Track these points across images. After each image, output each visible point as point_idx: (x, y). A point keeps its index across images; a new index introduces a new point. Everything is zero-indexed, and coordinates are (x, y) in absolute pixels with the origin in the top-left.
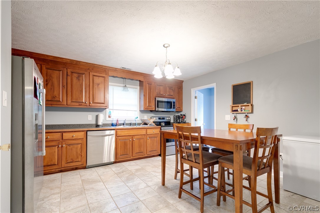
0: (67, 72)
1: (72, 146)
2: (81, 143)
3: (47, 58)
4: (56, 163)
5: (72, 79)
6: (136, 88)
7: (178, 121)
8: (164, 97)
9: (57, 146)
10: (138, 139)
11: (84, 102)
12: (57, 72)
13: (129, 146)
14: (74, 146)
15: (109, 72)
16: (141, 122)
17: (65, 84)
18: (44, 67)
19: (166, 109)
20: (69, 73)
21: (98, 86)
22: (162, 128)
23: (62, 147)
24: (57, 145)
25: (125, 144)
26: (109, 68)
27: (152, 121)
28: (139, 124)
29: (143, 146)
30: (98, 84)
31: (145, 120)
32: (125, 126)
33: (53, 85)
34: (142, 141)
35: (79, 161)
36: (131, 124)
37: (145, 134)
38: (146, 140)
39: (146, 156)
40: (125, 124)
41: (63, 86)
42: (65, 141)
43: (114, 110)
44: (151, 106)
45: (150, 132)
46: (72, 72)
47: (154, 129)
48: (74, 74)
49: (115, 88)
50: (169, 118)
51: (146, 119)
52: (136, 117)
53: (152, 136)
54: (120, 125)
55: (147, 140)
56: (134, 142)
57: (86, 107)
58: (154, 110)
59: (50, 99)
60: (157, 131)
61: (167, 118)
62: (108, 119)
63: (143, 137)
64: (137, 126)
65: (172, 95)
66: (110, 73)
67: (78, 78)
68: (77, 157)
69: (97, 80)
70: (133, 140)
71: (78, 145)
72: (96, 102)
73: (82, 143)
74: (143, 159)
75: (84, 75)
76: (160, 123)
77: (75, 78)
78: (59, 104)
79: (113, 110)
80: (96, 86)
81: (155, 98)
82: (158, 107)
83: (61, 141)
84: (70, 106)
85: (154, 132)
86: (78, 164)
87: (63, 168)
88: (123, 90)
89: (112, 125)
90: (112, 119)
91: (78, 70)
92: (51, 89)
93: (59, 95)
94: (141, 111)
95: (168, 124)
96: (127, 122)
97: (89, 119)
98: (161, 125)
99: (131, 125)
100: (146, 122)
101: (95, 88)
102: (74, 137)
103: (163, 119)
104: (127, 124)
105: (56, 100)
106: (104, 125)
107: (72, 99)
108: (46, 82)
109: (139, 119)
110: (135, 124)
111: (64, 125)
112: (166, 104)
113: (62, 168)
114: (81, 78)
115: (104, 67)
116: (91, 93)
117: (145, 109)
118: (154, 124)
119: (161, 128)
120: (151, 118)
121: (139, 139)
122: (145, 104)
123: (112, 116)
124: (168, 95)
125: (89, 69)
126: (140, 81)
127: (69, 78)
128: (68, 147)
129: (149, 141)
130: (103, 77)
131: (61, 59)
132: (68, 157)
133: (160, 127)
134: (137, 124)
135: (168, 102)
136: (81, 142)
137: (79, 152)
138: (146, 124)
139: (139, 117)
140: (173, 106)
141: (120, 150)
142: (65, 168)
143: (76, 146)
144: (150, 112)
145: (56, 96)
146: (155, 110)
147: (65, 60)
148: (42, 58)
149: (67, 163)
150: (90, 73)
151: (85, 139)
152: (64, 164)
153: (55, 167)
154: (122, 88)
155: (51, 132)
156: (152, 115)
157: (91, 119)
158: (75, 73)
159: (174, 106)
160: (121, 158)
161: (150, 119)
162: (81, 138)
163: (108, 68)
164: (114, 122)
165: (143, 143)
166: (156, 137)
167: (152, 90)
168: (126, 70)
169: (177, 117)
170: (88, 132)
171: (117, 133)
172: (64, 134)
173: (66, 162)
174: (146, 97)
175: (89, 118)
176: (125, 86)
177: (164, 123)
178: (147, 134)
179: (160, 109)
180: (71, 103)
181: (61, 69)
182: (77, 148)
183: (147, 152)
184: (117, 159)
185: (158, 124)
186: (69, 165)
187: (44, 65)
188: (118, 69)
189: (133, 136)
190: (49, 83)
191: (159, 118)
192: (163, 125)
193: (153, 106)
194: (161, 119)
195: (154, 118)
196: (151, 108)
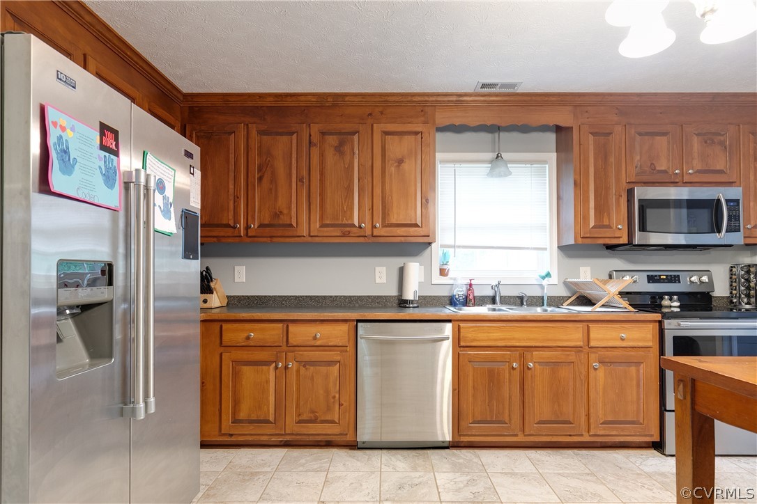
0: (310, 135)
1: (312, 368)
2: (339, 362)
3: (260, 104)
4: (271, 418)
5: (322, 156)
6: (545, 162)
8: (675, 184)
9: (274, 365)
10: (547, 363)
11: (357, 224)
12: (285, 138)
13: (510, 389)
14: (318, 367)
15: (437, 114)
16: (562, 292)
17: (305, 173)
18: (255, 129)
19: (682, 236)
20: (316, 139)
21: (399, 166)
22: (668, 324)
23: (286, 368)
24: (273, 362)
25: (492, 378)
26: (433, 99)
27: (614, 288)
28: (556, 301)
29: (571, 398)
30: (400, 162)
31: (583, 283)
32: (498, 306)
33: (273, 180)
34: (565, 373)
35: (333, 422)
36: (520, 301)
37: (581, 344)
38: (584, 371)
39: (586, 438)
40: (498, 299)
41: (300, 180)
42: (293, 352)
43: (459, 247)
44: (609, 227)
45: (600, 336)
46: (323, 134)
47: (626, 325)
48: (327, 137)
49: (462, 169)
50: (705, 279)
51: (589, 280)
52: (544, 274)
53: (615, 359)
54: (481, 301)
55: (591, 370)
56: (529, 374)
57: (362, 240)
58: (624, 240)
59: (266, 222)
60: (642, 334)
61: (694, 279)
62: (437, 279)
63: (572, 357)
64: (545, 307)
66: (442, 118)
67: (339, 149)
68: (329, 409)
69: (397, 147)
70: (524, 369)
71: (329, 365)
72: (394, 221)
73: (342, 362)
74: (570, 452)
75: (356, 137)
76: (653, 297)
77: (333, 149)
78: (290, 234)
79: (454, 247)
80: (391, 169)
81: (630, 193)
82: (643, 228)
83: (284, 348)
84: (317, 239)
85: (622, 339)
86: (329, 432)
87: (289, 434)
88: (490, 174)
89: (452, 301)
90: (451, 279)
91: (341, 123)
92: (271, 189)
93: (290, 208)
94: (562, 248)
95: (699, 302)
96: (505, 292)
97: (378, 281)
98: (661, 306)
99: (522, 304)
100: (589, 292)
101: (391, 175)
102: (319, 340)
103: (674, 279)
104: (506, 300)
105: (281, 223)
106: (425, 301)
107: (321, 218)
108: (258, 174)
109: (554, 280)
110: (538, 301)
111: (311, 298)
112: (684, 211)
113: (286, 434)
114: (347, 148)
115: (419, 99)
116: (378, 191)
117: (580, 241)
118: (624, 303)
119: (660, 323)
120: (611, 277)
121: (554, 365)
122: (581, 217)
123: (452, 268)
124: (699, 172)
125: (370, 114)
126: (558, 129)
127: (315, 152)
128: (302, 370)
129: (600, 376)
130: (416, 133)
131: (294, 99)
132: (301, 403)
133: (658, 316)
134: (546, 299)
135: (692, 204)
136: (338, 358)
137: (334, 391)
138: (586, 301)
139: (554, 274)
140: (729, 220)
141: (471, 399)
142: (294, 437)
143: (323, 369)
144: (607, 252)
145: (281, 212)
146: (630, 243)
147: (302, 98)
148: (250, 104)
149: (300, 422)
150: (375, 125)
151: (350, 349)
152: (291, 426)
153: (268, 429)
154: (485, 168)
155: (257, 318)
156: (616, 263)
157: (384, 280)
158: (331, 134)
159: (734, 218)
160: (476, 432)
161: (605, 282)
162: (340, 344)
163: (431, 99)
164: (460, 291)
165: (571, 383)
166: (638, 364)
167: (612, 159)
168: (497, 95)
169: (753, 270)
170: (359, 324)
171: (462, 335)
172: (293, 329)
173: (297, 419)
174: (587, 192)
175: (377, 275)
176: (498, 157)
177: (679, 300)
178: (592, 344)
179: (655, 239)
180: (322, 229)
181: (293, 129)
182: (327, 377)
183: (592, 426)
184: (460, 436)
185: (647, 303)
186: (304, 431)
187: (254, 125)
188: (466, 95)
189: (524, 351)
190: (266, 176)
191: (648, 276)
192: (671, 307)
193: (620, 227)
194: (663, 279)
195: (627, 278)
196: (608, 233)
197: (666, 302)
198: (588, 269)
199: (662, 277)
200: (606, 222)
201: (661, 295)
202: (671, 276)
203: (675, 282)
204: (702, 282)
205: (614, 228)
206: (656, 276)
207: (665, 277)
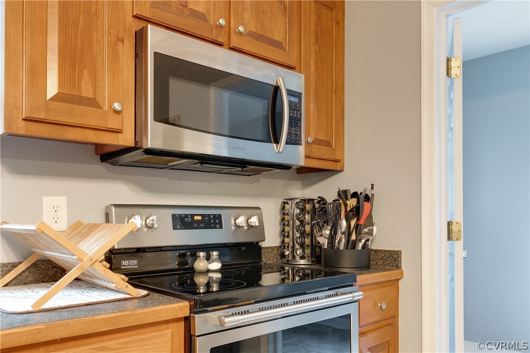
7: (324, 241)
19: (224, 140)
50: (254, 221)
61: (241, 221)
65: (278, 45)
76: (182, 256)
103: (212, 221)
119: (187, 320)
120: (108, 220)
124: (252, 34)
140: (290, 124)
146: (138, 145)
159: (295, 122)
169: (308, 207)
177: (220, 258)
191: (174, 216)
192: (208, 271)
193: (117, 106)
194: (197, 221)
195: (137, 221)
196: (90, 117)
197: (201, 264)
198: (61, 202)
199: (196, 218)
200: (87, 91)
201: (194, 250)
202: (209, 215)
203: (215, 228)
204: (250, 227)
205: (106, 108)
206: (186, 216)
207: (199, 218)
